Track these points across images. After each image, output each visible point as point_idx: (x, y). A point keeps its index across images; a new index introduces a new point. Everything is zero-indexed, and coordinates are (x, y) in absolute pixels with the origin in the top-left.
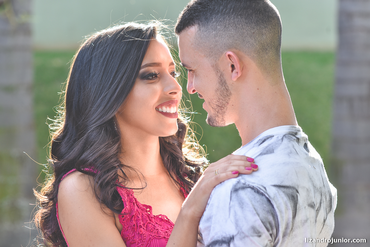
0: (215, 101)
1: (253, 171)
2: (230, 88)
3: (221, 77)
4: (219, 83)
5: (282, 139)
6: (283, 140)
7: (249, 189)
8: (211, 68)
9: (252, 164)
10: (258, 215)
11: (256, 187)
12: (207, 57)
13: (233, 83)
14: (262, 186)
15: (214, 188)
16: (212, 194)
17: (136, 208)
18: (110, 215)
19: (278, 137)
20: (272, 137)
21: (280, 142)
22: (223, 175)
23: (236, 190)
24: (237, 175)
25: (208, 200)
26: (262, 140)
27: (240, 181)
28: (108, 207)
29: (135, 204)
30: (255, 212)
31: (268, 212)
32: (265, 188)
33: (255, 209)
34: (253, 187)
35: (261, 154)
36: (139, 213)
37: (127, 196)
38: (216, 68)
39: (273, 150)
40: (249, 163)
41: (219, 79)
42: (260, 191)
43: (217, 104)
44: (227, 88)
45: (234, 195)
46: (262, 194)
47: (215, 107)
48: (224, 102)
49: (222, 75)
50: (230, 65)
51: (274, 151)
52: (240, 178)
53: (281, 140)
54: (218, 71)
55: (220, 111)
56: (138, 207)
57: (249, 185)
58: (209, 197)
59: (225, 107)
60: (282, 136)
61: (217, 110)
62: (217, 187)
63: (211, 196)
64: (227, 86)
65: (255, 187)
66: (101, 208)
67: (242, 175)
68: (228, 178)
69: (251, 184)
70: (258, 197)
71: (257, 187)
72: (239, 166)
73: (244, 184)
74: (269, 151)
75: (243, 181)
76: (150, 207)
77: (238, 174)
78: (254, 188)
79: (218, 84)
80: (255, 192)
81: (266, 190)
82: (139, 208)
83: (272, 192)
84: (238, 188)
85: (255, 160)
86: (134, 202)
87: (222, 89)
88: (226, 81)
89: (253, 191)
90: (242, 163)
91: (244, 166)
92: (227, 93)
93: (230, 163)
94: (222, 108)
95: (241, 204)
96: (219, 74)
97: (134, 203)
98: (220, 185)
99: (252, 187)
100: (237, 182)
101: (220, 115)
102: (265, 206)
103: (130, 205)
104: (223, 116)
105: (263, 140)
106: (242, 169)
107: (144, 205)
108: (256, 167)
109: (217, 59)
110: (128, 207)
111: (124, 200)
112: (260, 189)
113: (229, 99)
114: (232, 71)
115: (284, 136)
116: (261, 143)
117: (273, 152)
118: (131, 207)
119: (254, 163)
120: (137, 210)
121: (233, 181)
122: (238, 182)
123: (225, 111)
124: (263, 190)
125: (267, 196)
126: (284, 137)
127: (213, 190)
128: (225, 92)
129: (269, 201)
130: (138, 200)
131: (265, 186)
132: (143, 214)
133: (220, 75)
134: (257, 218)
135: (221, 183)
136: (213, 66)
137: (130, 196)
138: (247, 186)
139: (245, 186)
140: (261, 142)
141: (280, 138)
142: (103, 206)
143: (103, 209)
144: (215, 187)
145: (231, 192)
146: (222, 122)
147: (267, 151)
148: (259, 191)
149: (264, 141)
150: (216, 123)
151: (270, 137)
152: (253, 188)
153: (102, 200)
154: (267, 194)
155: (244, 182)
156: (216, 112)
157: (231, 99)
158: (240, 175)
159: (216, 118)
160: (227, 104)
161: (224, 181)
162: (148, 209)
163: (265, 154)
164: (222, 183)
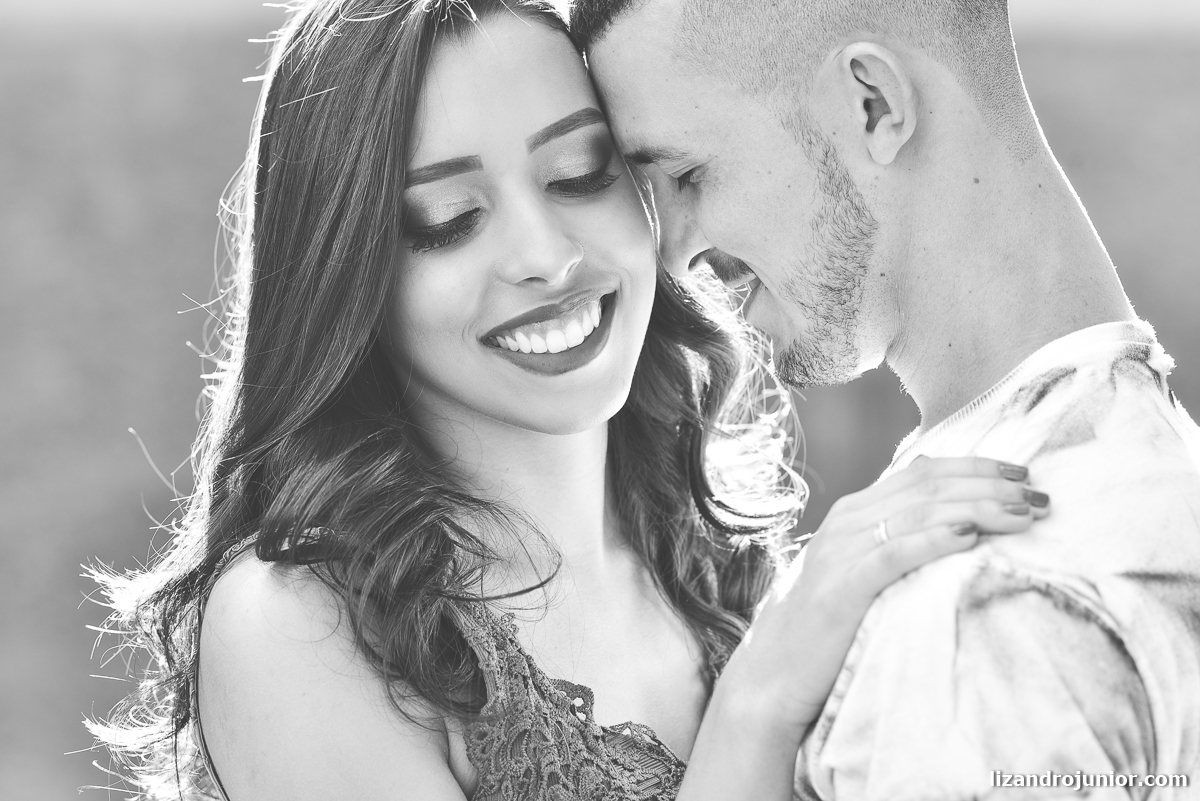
0: (814, 268)
1: (1036, 518)
2: (867, 202)
3: (828, 163)
4: (825, 189)
5: (1112, 379)
6: (1114, 383)
7: (1033, 598)
8: (781, 131)
9: (1024, 490)
10: (1079, 703)
11: (1060, 587)
12: (756, 90)
13: (877, 178)
14: (1083, 580)
15: (878, 601)
16: (868, 622)
17: (534, 696)
18: (428, 725)
19: (1093, 374)
20: (1070, 372)
21: (1107, 392)
22: (915, 542)
23: (978, 604)
24: (971, 538)
25: (848, 649)
26: (1036, 391)
27: (988, 563)
28: (421, 693)
29: (530, 682)
30: (1065, 695)
31: (1115, 690)
32: (1094, 587)
33: (1063, 679)
34: (1048, 585)
35: (1046, 448)
36: (546, 719)
37: (497, 649)
38: (801, 127)
39: (1091, 429)
40: (1012, 489)
41: (821, 174)
42: (1077, 602)
43: (824, 282)
44: (856, 200)
45: (971, 626)
46: (1088, 616)
47: (814, 296)
48: (850, 266)
49: (829, 153)
50: (859, 104)
51: (1097, 432)
52: (985, 550)
53: (1109, 386)
54: (814, 141)
55: (836, 308)
56: (542, 695)
57: (1028, 579)
58: (853, 639)
59: (857, 289)
60: (1107, 369)
61: (822, 310)
62: (887, 593)
63: (860, 634)
64: (857, 194)
65: (1055, 589)
66: (391, 697)
67: (992, 537)
68: (938, 554)
69: (1039, 578)
70: (1070, 627)
71: (1065, 586)
72: (974, 500)
73: (1009, 576)
74: (1075, 434)
75: (1000, 565)
76: (586, 693)
77: (977, 532)
78: (1051, 590)
79: (821, 193)
80: (1056, 605)
81: (1098, 593)
82: (544, 698)
83: (1124, 604)
84: (985, 595)
85: (1033, 472)
86: (528, 673)
87: (837, 211)
88: (850, 173)
89: (1047, 604)
90: (984, 486)
91: (995, 499)
92: (861, 225)
93: (936, 491)
94: (845, 297)
95: (1005, 662)
96: (819, 153)
97: (525, 678)
98: (902, 584)
99: (1043, 587)
100: (976, 571)
101: (836, 331)
102: (1102, 664)
103: (511, 689)
104: (847, 333)
105: (1039, 388)
106: (990, 514)
107: (563, 685)
108: (1042, 500)
109: (801, 90)
110: (502, 694)
111: (488, 665)
112: (1077, 593)
113: (869, 246)
114: (870, 127)
115: (1113, 368)
116: (1034, 404)
117: (1094, 436)
118: (513, 695)
119: (1029, 484)
120: (536, 707)
121: (959, 569)
122: (984, 570)
123: (856, 306)
124: (1088, 598)
125: (1110, 624)
126: (1115, 372)
127: (870, 605)
128: (852, 221)
129: (1118, 643)
130: (539, 664)
131: (1092, 578)
132: (559, 723)
133: (821, 156)
134: (1076, 718)
135: (904, 575)
136: (787, 124)
137: (510, 648)
138: (1023, 585)
139: (1012, 584)
140: (1033, 396)
141: (1104, 376)
142: (400, 688)
143: (398, 703)
144: (878, 594)
145: (958, 612)
146: (845, 359)
147: (1068, 434)
148: (1072, 603)
149: (1042, 395)
150: (821, 368)
151: (1063, 376)
152: (1046, 592)
153: (392, 666)
154: (1110, 614)
155: (1007, 570)
156: (821, 320)
157: (875, 248)
158: (984, 538)
159: (823, 345)
160: (861, 271)
161: (916, 569)
162: (578, 702)
163: (1062, 446)
164: (912, 576)
